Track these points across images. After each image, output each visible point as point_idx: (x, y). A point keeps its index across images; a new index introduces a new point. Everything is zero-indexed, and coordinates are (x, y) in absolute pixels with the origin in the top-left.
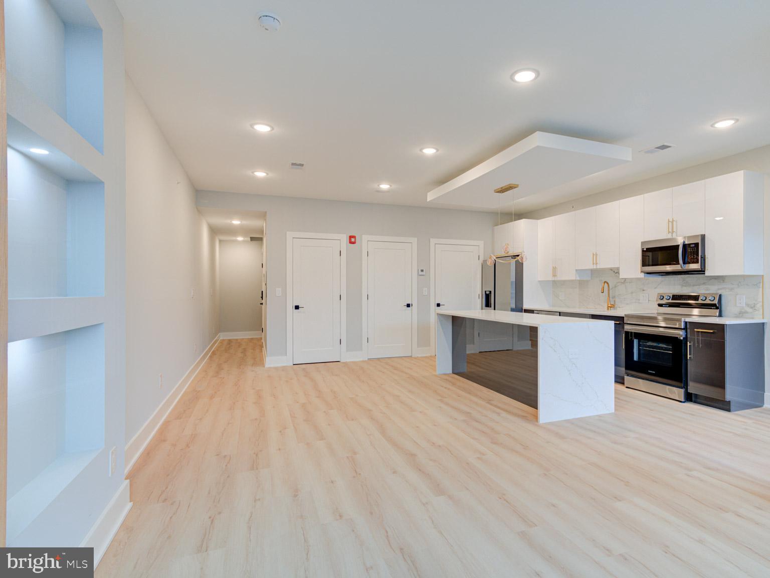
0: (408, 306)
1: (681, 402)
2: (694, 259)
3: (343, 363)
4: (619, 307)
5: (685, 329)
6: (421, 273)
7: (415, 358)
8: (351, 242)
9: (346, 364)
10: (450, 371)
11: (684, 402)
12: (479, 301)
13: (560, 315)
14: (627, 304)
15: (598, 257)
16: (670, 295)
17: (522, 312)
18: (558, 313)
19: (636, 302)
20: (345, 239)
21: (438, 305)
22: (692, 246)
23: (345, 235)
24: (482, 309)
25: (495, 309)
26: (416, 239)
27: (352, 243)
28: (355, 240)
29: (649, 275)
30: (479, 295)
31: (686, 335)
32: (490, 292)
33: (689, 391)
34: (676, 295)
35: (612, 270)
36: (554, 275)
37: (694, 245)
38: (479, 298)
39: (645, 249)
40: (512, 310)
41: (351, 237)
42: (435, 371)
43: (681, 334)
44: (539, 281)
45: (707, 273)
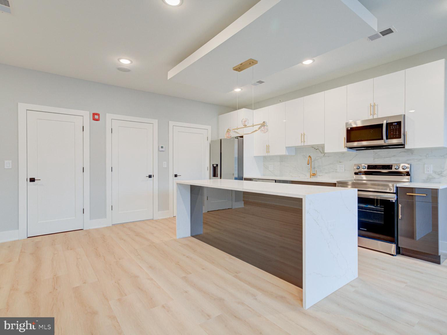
0: (150, 176)
1: (393, 255)
2: (396, 135)
3: (86, 231)
4: (319, 176)
5: (396, 193)
6: (161, 149)
7: (156, 221)
8: (94, 119)
9: (88, 231)
10: (189, 234)
11: (395, 255)
12: (207, 172)
13: (275, 182)
14: (326, 173)
15: (305, 137)
16: (365, 166)
17: (242, 180)
18: (275, 181)
19: (333, 172)
20: (87, 116)
21: (176, 176)
22: (394, 124)
23: (88, 112)
24: (210, 179)
25: (221, 178)
26: (157, 120)
27: (96, 120)
28: (99, 117)
29: (350, 149)
30: (208, 167)
31: (397, 198)
32: (217, 165)
33: (399, 246)
34: (371, 165)
35: (313, 147)
36: (268, 151)
37: (396, 124)
38: (208, 170)
39: (349, 129)
40: (236, 179)
41: (94, 114)
42: (175, 234)
43: (393, 198)
44: (254, 156)
45: (407, 147)
